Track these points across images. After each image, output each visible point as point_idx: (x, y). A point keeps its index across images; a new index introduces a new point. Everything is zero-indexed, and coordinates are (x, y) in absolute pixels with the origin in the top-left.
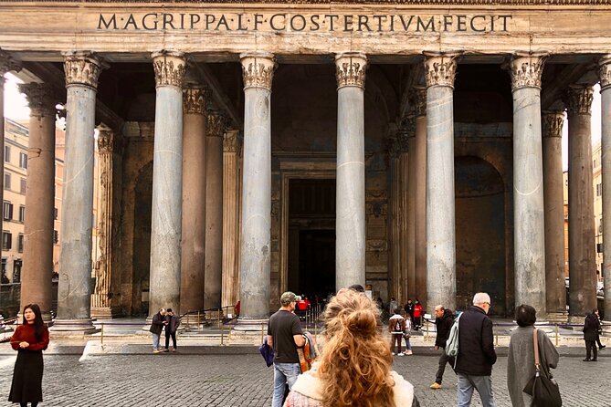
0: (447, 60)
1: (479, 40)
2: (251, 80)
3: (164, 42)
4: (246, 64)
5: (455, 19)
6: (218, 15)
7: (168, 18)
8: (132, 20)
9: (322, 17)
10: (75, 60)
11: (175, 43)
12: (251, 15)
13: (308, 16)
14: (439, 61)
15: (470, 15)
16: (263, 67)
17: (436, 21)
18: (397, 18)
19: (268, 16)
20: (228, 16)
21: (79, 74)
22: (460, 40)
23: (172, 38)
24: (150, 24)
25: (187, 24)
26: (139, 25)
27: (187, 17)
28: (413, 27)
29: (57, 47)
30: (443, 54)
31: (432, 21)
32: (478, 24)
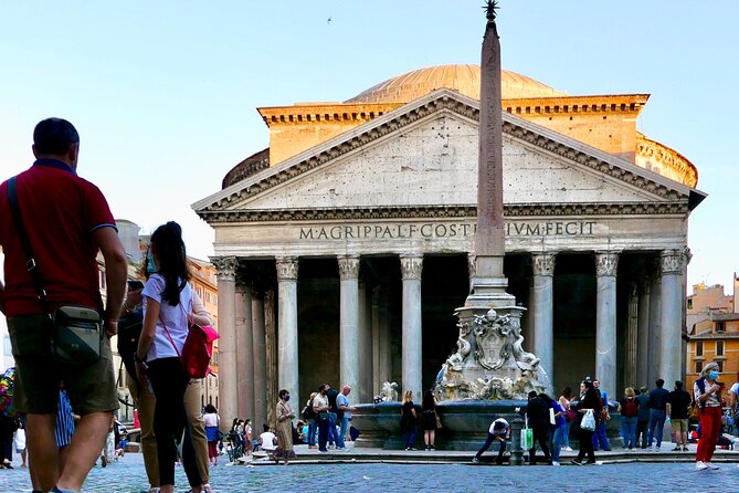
0: (547, 257)
1: (571, 241)
2: (408, 273)
3: (346, 248)
4: (404, 262)
5: (555, 225)
6: (384, 226)
7: (349, 230)
8: (323, 232)
9: (458, 225)
10: (285, 262)
11: (354, 248)
12: (407, 226)
13: (448, 225)
14: (542, 258)
15: (566, 223)
16: (415, 263)
17: (541, 227)
18: (512, 225)
19: (419, 226)
20: (391, 226)
21: (287, 273)
22: (558, 241)
23: (352, 245)
24: (336, 235)
25: (362, 234)
26: (329, 235)
27: (362, 228)
28: (524, 232)
29: (272, 253)
30: (545, 253)
31: (537, 227)
32: (571, 229)
